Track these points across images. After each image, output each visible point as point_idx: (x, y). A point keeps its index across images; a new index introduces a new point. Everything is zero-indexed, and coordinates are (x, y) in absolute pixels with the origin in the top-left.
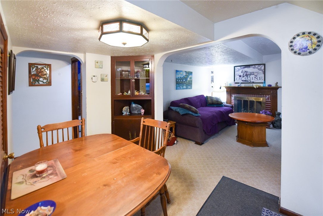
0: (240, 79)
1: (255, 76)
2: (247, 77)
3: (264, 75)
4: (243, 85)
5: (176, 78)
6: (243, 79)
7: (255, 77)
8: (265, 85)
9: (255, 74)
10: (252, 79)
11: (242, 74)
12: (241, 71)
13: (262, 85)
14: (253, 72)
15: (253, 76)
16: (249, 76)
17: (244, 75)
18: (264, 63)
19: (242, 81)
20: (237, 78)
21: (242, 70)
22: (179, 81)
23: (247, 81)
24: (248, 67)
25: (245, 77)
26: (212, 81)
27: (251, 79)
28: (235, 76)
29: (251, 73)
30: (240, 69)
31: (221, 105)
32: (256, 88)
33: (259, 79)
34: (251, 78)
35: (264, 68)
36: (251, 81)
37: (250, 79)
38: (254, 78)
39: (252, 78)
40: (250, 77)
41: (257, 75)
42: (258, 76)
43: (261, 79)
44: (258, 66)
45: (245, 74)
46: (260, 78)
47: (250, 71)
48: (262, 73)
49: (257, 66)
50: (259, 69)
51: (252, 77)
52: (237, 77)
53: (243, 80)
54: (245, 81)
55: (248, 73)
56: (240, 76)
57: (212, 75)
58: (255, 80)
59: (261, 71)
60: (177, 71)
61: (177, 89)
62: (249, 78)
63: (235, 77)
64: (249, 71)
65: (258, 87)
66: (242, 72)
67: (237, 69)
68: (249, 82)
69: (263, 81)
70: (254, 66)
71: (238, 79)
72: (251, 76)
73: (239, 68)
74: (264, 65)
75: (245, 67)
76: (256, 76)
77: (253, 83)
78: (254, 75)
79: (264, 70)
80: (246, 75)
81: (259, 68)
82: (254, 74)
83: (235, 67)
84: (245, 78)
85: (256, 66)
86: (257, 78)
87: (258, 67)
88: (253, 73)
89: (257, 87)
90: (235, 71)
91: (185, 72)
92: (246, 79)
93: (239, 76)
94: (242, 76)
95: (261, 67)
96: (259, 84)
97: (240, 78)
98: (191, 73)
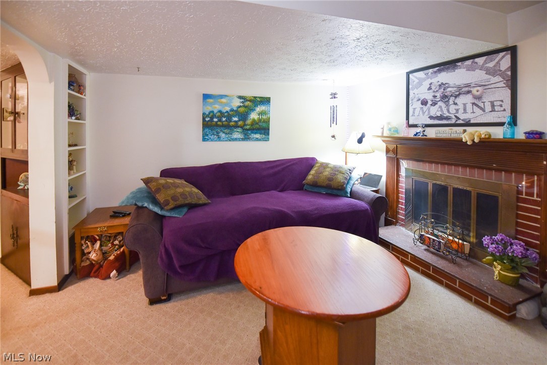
0: (424, 113)
1: (475, 97)
2: (445, 102)
3: (509, 92)
4: (432, 133)
5: (204, 114)
6: (435, 111)
7: (473, 104)
8: (513, 133)
9: (474, 91)
10: (465, 110)
11: (429, 96)
12: (426, 84)
13: (498, 133)
14: (468, 86)
15: (467, 99)
16: (451, 102)
17: (435, 97)
18: (510, 45)
19: (431, 118)
20: (415, 109)
21: (429, 81)
22: (215, 120)
23: (448, 118)
24: (448, 69)
25: (440, 104)
26: (333, 119)
27: (461, 111)
28: (410, 102)
29: (459, 88)
30: (424, 80)
31: (339, 193)
32: (469, 143)
33: (488, 108)
34: (461, 107)
35: (509, 64)
36: (458, 118)
37: (457, 110)
38: (469, 107)
39: (463, 108)
40: (455, 104)
41: (483, 92)
42: (487, 99)
43: (496, 108)
44: (484, 58)
45: (438, 95)
46: (493, 106)
47: (458, 83)
48: (502, 84)
49: (480, 61)
50: (489, 72)
51: (465, 105)
52: (415, 105)
53: (433, 114)
54: (441, 118)
55: (449, 89)
56: (424, 103)
57: (334, 102)
58: (473, 112)
59: (498, 79)
60: (206, 97)
61: (204, 140)
62: (452, 108)
63: (410, 105)
64: (451, 83)
65: (476, 140)
66: (430, 89)
67: (417, 81)
68: (453, 121)
69: (506, 117)
70: (469, 62)
71: (417, 113)
72: (461, 100)
73: (421, 74)
74: (513, 51)
75: (440, 71)
76: (479, 98)
77: (468, 124)
78: (469, 96)
79: (509, 73)
80: (445, 98)
81: (491, 65)
82: (469, 92)
83: (408, 74)
84: (440, 107)
85: (477, 60)
86: (481, 105)
87: (485, 62)
88: (467, 89)
89: (473, 141)
90: (410, 87)
91: (240, 97)
92: (442, 110)
93: (422, 104)
94: (430, 103)
95: (498, 63)
96: (483, 131)
97: (425, 108)
98: (266, 101)
